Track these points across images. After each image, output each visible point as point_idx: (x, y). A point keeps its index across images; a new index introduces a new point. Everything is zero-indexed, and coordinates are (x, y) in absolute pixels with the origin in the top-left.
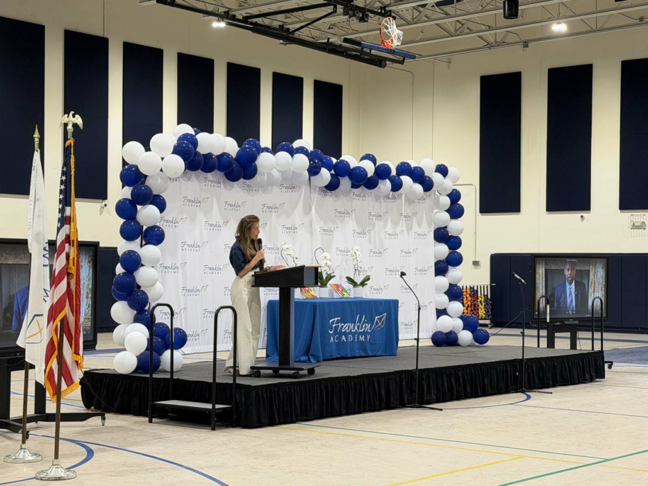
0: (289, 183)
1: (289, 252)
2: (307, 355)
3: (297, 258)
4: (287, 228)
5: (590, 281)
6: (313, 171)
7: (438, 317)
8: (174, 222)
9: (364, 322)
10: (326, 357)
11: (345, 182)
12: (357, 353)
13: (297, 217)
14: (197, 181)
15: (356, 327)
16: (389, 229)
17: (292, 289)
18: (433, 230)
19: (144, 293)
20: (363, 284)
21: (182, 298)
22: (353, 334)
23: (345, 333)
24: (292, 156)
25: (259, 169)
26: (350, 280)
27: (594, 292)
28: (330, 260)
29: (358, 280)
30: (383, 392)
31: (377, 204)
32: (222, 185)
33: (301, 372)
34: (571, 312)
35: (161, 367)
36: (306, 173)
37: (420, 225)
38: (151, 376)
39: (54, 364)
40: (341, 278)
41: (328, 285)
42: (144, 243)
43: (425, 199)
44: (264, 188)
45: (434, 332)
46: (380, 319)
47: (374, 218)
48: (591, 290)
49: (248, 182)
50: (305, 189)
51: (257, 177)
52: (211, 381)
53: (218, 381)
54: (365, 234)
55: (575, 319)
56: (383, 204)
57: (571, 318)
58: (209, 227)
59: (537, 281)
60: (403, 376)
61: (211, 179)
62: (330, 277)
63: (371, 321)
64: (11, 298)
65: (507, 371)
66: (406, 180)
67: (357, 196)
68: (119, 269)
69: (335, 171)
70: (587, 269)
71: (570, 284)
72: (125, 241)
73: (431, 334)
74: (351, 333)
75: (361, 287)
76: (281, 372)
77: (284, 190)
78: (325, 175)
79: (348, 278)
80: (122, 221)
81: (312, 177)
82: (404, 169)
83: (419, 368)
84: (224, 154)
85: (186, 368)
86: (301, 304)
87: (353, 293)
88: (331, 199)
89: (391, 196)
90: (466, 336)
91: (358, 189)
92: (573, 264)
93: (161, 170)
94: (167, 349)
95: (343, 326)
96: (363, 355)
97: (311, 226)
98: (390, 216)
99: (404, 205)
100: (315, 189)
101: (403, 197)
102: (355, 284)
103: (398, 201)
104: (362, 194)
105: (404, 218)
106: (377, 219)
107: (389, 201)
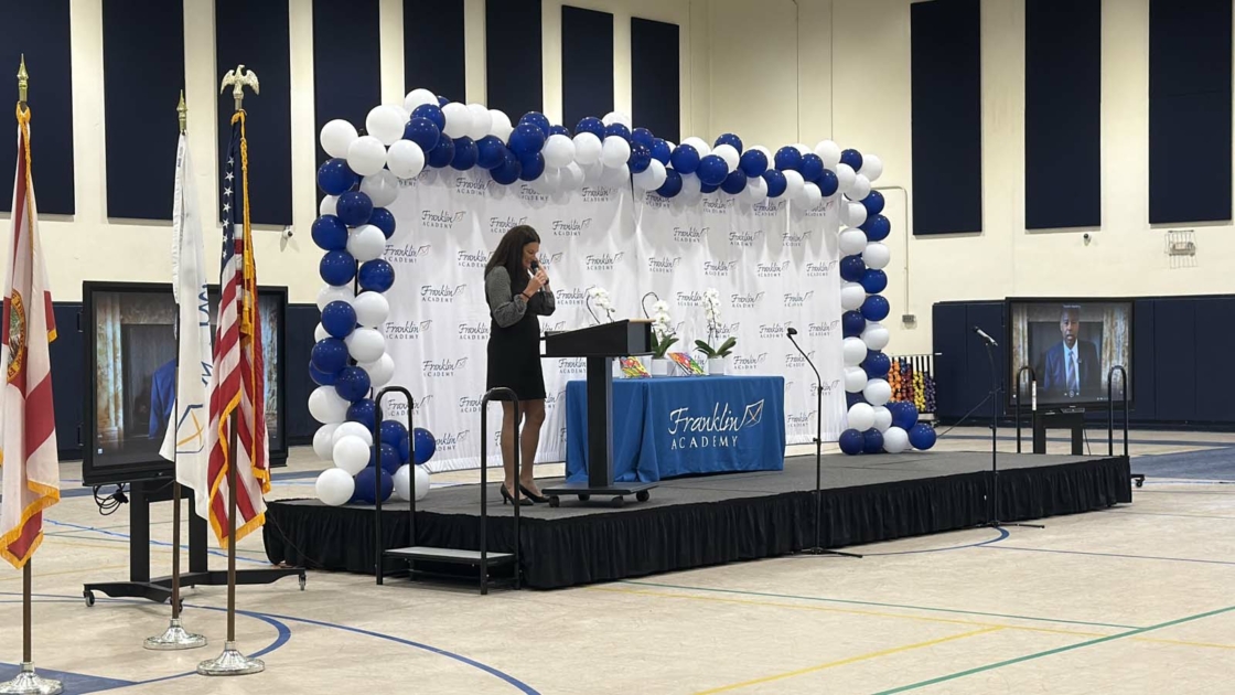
0: (597, 184)
1: (601, 301)
2: (635, 470)
3: (613, 311)
4: (596, 261)
5: (1104, 341)
6: (638, 164)
7: (849, 406)
8: (410, 254)
9: (727, 415)
10: (665, 475)
11: (691, 183)
12: (716, 466)
13: (612, 244)
14: (445, 187)
15: (714, 424)
16: (765, 261)
17: (607, 359)
18: (838, 259)
19: (362, 372)
20: (724, 352)
21: (424, 379)
22: (710, 435)
23: (696, 434)
24: (602, 140)
25: (547, 163)
26: (702, 346)
27: (1111, 359)
28: (668, 314)
29: (717, 345)
30: (762, 530)
31: (744, 219)
32: (487, 191)
33: (626, 497)
34: (1072, 394)
35: (393, 495)
36: (626, 167)
37: (816, 253)
38: (379, 507)
39: (222, 485)
40: (686, 344)
41: (666, 355)
42: (360, 288)
43: (824, 209)
44: (557, 194)
45: (843, 430)
46: (754, 410)
47: (740, 242)
48: (1105, 356)
49: (529, 184)
50: (623, 195)
51: (545, 177)
52: (478, 513)
53: (489, 513)
54: (726, 268)
55: (1079, 405)
56: (755, 218)
57: (1072, 404)
58: (467, 262)
59: (1015, 342)
60: (796, 501)
61: (468, 180)
62: (669, 342)
63: (739, 413)
64: (146, 381)
65: (968, 491)
66: (792, 176)
67: (710, 205)
68: (320, 333)
69: (673, 164)
70: (1099, 320)
71: (1071, 346)
72: (328, 285)
73: (839, 435)
74: (705, 433)
75: (720, 357)
76: (593, 497)
77: (590, 197)
78: (658, 169)
79: (699, 343)
80: (323, 252)
81: (634, 175)
82: (789, 158)
83: (821, 488)
84: (488, 138)
85: (433, 495)
86: (623, 386)
87: (708, 367)
88: (668, 211)
89: (767, 205)
90: (897, 436)
91: (713, 194)
92: (1074, 313)
93: (386, 167)
94: (402, 464)
95: (692, 422)
96: (726, 469)
97: (636, 257)
98: (766, 239)
99: (790, 220)
100: (641, 195)
101: (788, 206)
102: (711, 352)
103: (780, 213)
104: (719, 202)
105: (789, 242)
106: (745, 243)
107: (764, 214)
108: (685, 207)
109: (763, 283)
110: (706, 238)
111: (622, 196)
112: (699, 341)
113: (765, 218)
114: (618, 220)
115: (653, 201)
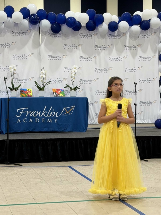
4: (19, 57)
13: (28, 49)
16: (114, 54)
23: (32, 117)
31: (104, 40)
37: (144, 51)
45: (156, 119)
46: (68, 110)
56: (108, 40)
66: (123, 24)
97: (40, 55)
98: (115, 47)
99: (129, 40)
100: (45, 33)
101: (128, 35)
102: (71, 89)
104: (89, 34)
105: (128, 48)
106: (103, 49)
107: (114, 38)
108: (70, 37)
110: (80, 48)
111: (33, 34)
112: (66, 85)
113: (114, 40)
114: (31, 42)
115: (52, 35)
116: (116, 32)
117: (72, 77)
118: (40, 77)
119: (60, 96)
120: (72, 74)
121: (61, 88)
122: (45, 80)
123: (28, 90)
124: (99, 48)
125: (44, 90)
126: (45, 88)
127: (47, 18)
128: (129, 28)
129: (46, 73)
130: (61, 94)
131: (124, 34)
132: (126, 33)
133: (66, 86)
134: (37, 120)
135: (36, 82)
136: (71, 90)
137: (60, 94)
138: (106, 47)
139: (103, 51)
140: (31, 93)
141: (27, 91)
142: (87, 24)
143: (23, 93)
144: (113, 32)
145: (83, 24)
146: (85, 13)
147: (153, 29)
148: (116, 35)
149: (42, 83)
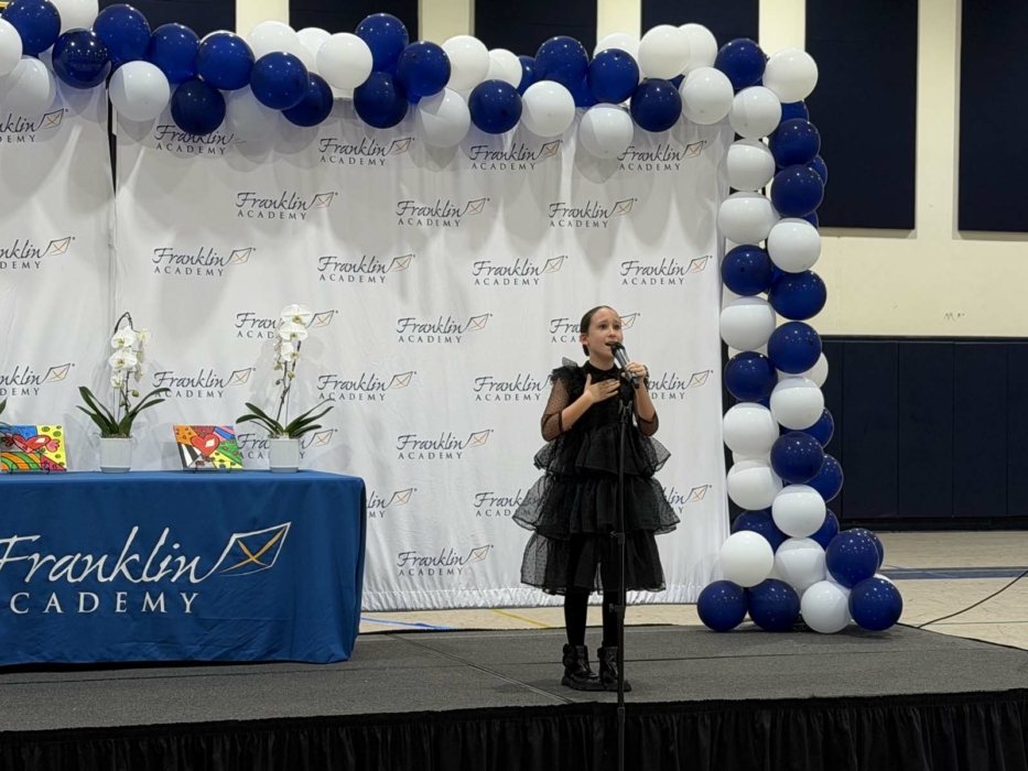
7: (732, 534)
9: (167, 551)
12: (126, 651)
15: (122, 567)
26: (258, 415)
37: (650, 238)
46: (254, 544)
47: (423, 219)
56: (469, 173)
66: (546, 94)
69: (201, 73)
74: (91, 585)
75: (285, 438)
96: (161, 658)
97: (110, 246)
98: (501, 214)
99: (574, 177)
100: (140, 131)
101: (568, 153)
102: (275, 428)
103: (544, 165)
104: (369, 143)
105: (567, 219)
106: (441, 220)
107: (498, 167)
108: (272, 154)
109: (486, 297)
110: (324, 211)
111: (76, 133)
112: (248, 405)
113: (499, 173)
114: (60, 177)
115: (177, 142)
116: (509, 135)
117: (279, 367)
118: (106, 363)
119: (218, 464)
120: (278, 348)
121: (220, 424)
122: (137, 380)
123: (40, 432)
124: (421, 217)
125: (128, 435)
126: (134, 422)
127: (149, 55)
128: (578, 118)
129: (141, 345)
130: (222, 457)
131: (552, 146)
132: (558, 142)
133: (249, 412)
134: (89, 602)
135: (85, 392)
136: (271, 436)
137: (218, 458)
138: (457, 212)
139: (443, 229)
140: (61, 451)
141: (37, 437)
142: (359, 91)
143: (15, 449)
144: (495, 136)
145: (342, 91)
146: (352, 32)
147: (693, 123)
148: (507, 149)
149: (118, 399)
